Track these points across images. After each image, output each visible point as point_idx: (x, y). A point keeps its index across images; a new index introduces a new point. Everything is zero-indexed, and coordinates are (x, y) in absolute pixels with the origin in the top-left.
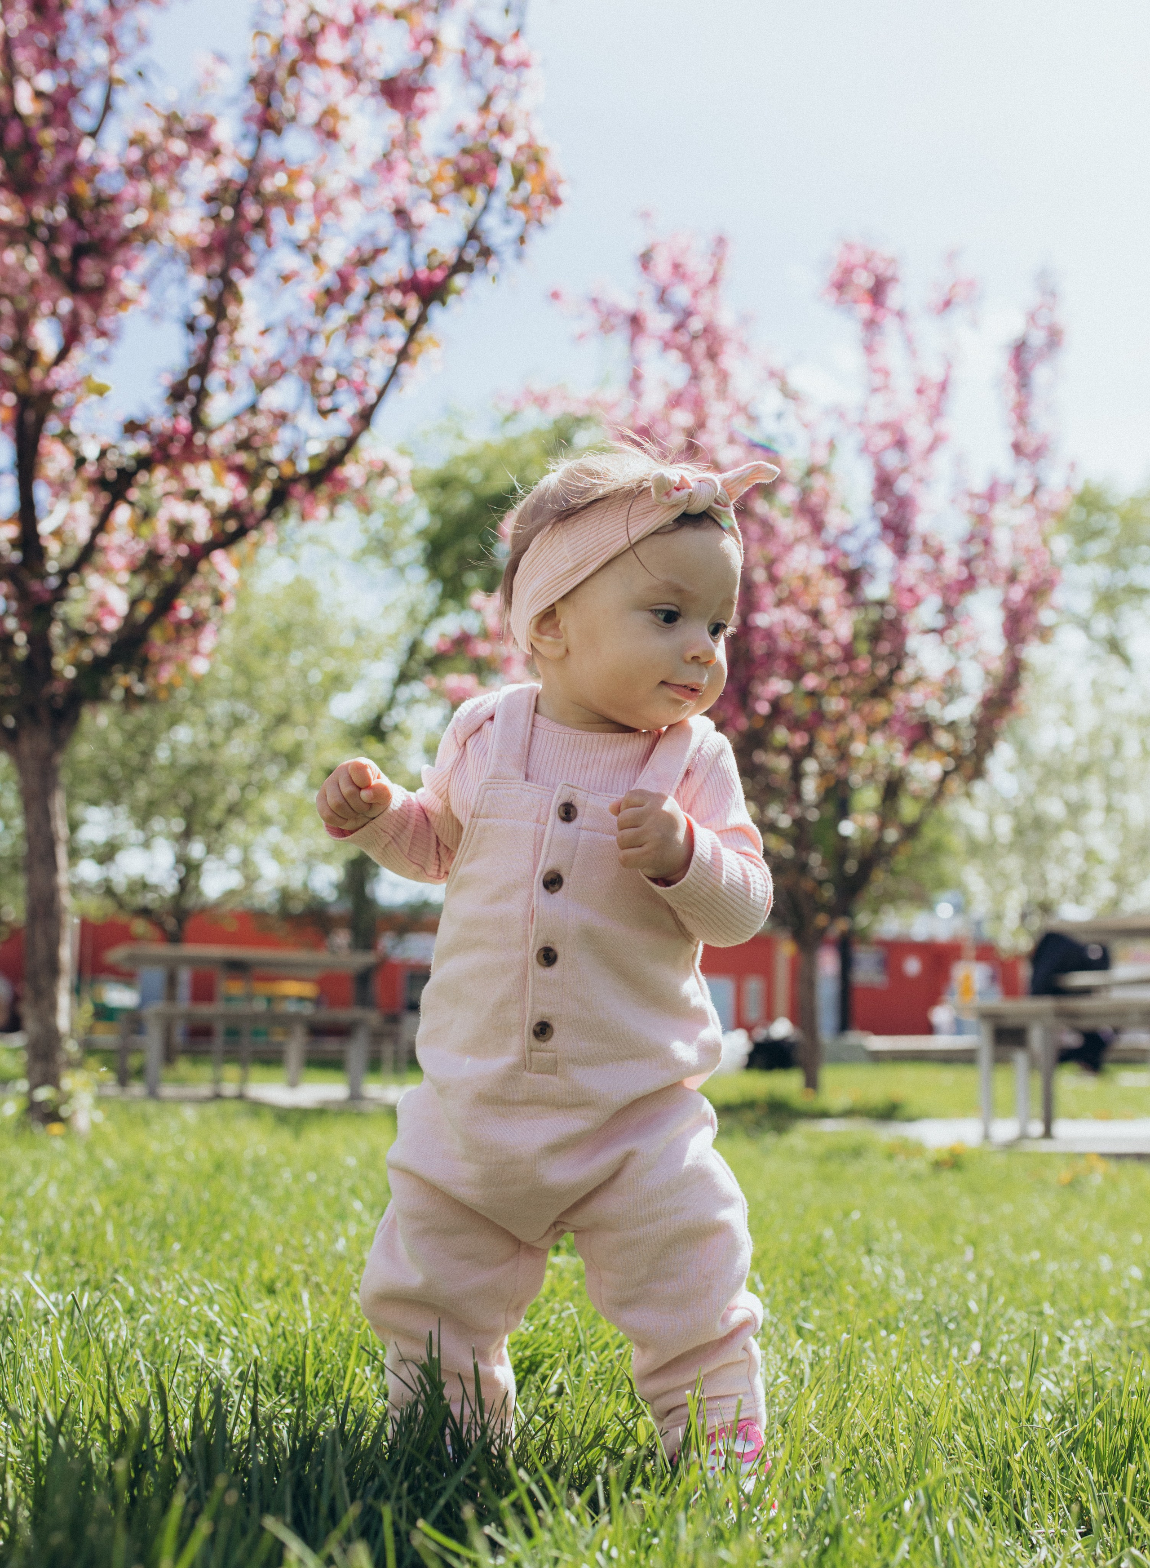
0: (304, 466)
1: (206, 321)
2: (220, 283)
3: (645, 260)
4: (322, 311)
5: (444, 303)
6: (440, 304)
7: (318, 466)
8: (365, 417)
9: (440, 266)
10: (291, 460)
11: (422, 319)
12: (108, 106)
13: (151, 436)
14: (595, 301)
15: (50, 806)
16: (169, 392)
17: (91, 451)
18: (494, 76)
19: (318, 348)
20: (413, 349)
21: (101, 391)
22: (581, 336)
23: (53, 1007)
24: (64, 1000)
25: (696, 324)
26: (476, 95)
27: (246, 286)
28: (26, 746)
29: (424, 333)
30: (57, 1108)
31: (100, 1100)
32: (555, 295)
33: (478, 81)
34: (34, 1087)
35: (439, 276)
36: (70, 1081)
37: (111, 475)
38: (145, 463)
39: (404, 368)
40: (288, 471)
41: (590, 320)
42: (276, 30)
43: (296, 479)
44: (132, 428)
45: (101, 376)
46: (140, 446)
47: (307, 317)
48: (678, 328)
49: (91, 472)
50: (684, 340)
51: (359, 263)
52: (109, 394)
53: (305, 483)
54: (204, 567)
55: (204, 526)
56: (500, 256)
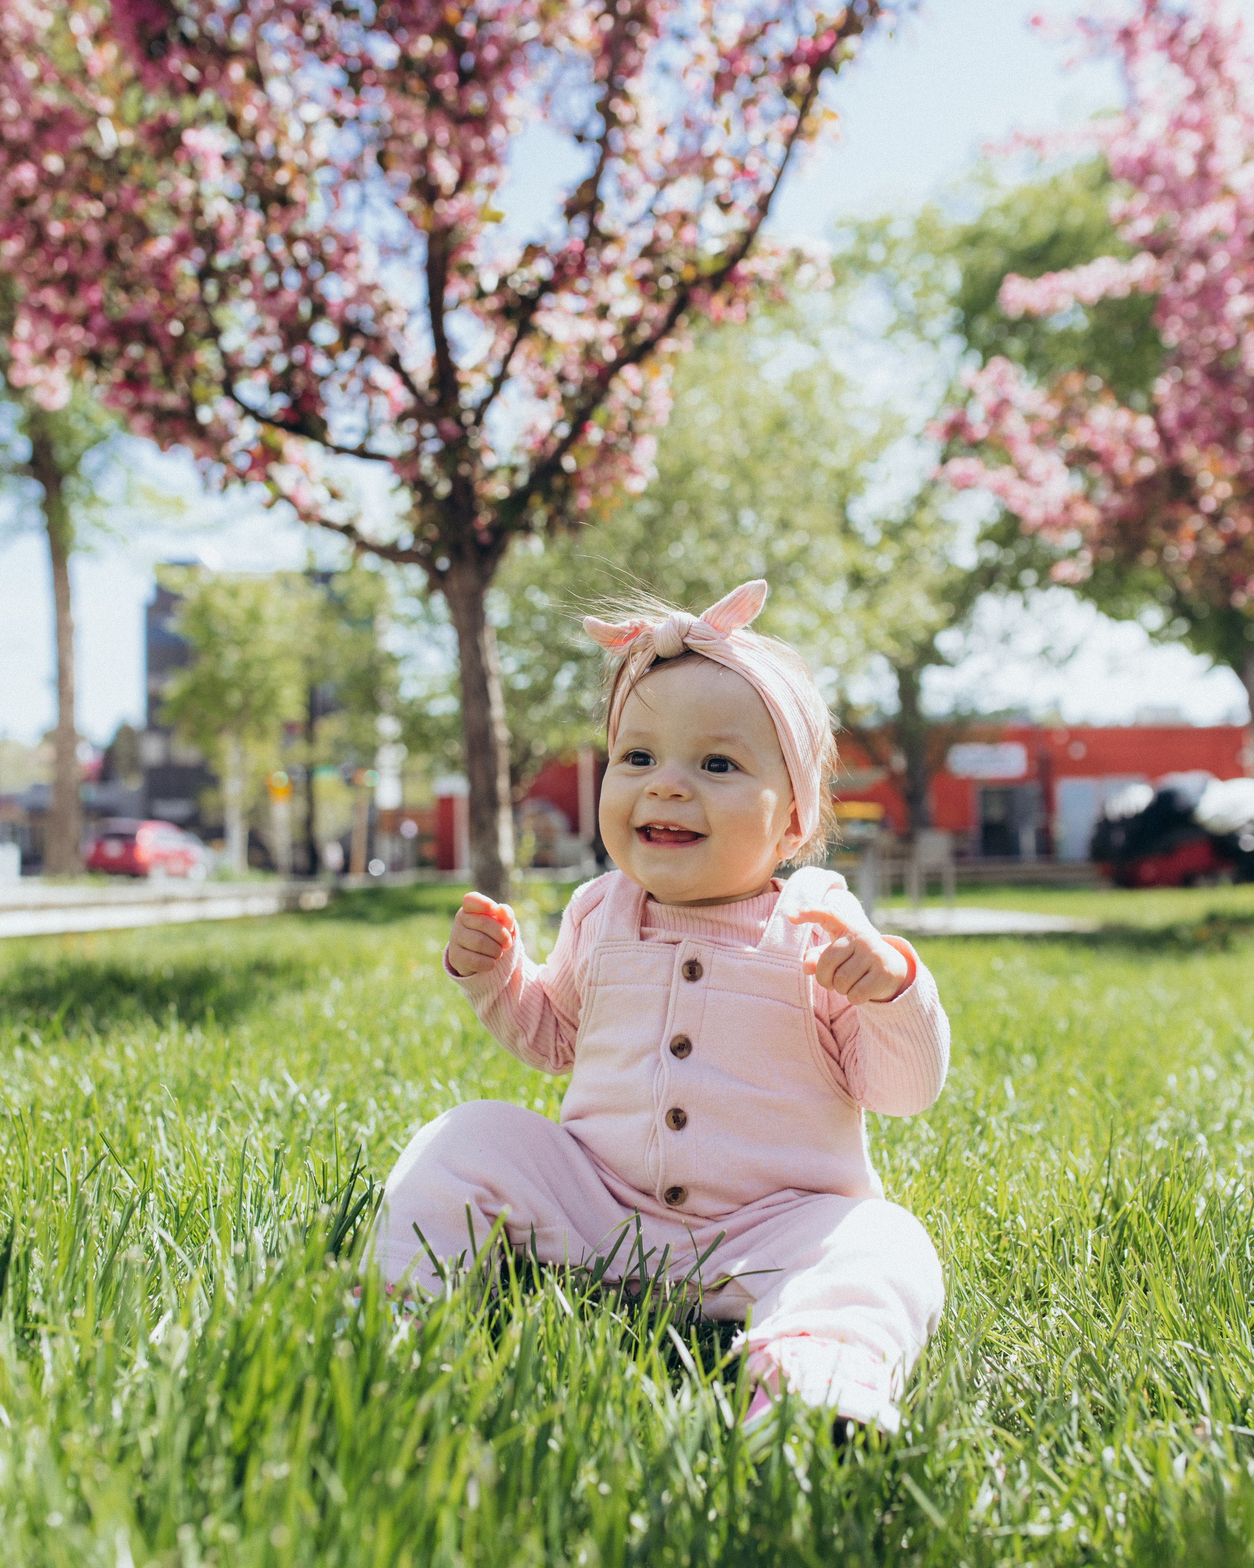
0: (707, 267)
1: (596, 127)
2: (606, 88)
4: (715, 99)
5: (836, 71)
6: (832, 72)
7: (721, 265)
8: (764, 206)
9: (830, 28)
10: (692, 262)
11: (813, 90)
13: (549, 256)
14: (1082, 21)
15: (479, 641)
16: (564, 209)
17: (489, 282)
19: (712, 144)
20: (807, 124)
21: (497, 218)
22: (1070, 63)
23: (494, 840)
24: (506, 832)
25: (1192, 31)
27: (632, 85)
28: (455, 584)
29: (818, 106)
32: (1036, 21)
35: (826, 42)
37: (514, 302)
38: (547, 287)
39: (801, 146)
40: (689, 274)
41: (1079, 43)
43: (698, 281)
44: (531, 252)
45: (496, 204)
46: (543, 269)
47: (702, 110)
48: (1173, 38)
49: (492, 303)
50: (1181, 50)
51: (747, 42)
52: (504, 220)
53: (707, 286)
54: (616, 385)
55: (612, 340)
56: (895, 9)
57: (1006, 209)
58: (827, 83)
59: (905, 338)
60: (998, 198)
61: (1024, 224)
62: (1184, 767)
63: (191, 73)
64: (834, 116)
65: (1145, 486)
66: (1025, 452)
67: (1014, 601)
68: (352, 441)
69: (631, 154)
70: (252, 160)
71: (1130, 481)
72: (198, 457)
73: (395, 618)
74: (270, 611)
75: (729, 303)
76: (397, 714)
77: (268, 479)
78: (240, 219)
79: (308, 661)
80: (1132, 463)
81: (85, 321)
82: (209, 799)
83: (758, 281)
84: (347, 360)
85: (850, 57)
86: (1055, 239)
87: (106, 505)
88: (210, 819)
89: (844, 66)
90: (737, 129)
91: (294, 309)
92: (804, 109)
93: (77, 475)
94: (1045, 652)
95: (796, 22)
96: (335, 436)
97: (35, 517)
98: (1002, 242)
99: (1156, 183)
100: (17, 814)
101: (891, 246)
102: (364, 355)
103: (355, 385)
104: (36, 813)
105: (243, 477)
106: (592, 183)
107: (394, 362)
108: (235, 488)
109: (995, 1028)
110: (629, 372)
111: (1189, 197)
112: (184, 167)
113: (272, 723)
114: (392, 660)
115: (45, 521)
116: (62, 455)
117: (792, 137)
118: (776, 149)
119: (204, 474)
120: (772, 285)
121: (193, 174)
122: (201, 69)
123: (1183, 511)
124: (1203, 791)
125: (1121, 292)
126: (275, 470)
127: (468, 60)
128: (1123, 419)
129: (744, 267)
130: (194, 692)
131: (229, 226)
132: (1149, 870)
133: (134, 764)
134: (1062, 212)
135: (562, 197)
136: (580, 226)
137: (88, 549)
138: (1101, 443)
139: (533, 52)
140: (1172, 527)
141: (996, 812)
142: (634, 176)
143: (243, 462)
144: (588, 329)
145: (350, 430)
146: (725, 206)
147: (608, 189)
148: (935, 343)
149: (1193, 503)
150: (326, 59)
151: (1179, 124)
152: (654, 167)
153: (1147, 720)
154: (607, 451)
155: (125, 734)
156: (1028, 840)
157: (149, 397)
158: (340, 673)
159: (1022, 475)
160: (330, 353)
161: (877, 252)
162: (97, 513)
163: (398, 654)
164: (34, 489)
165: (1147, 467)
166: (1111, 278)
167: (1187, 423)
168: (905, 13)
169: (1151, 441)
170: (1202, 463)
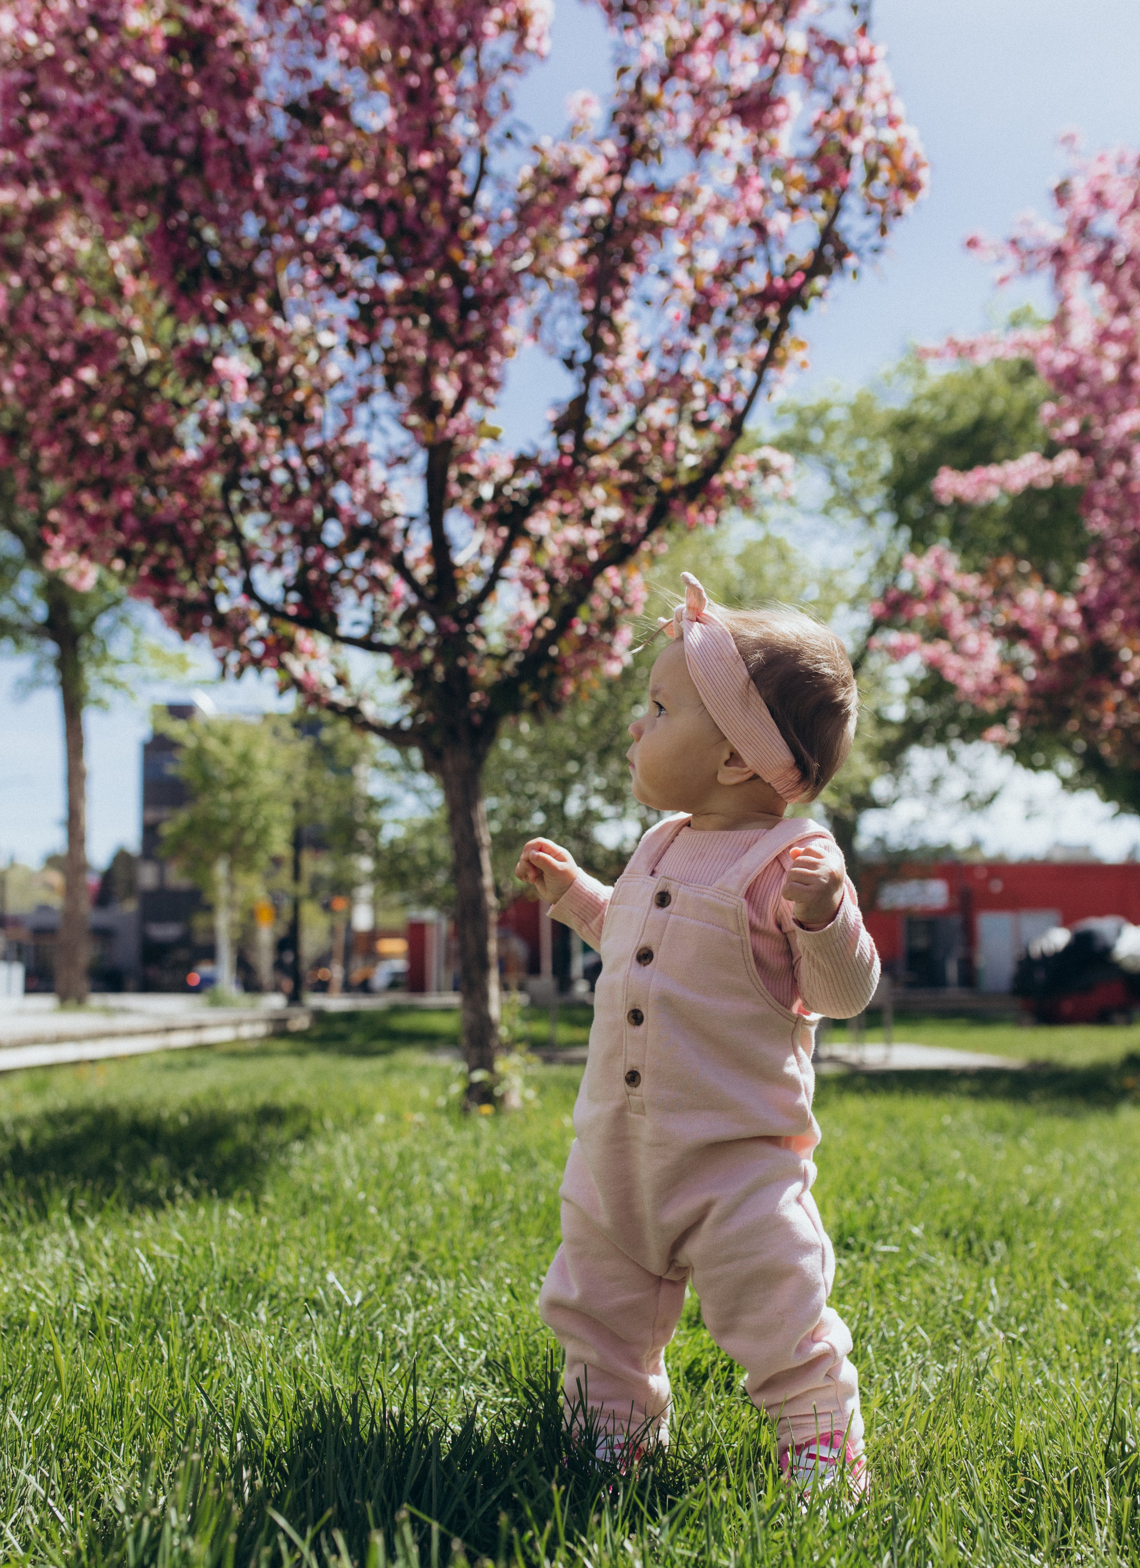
0: (683, 478)
1: (584, 354)
2: (592, 318)
3: (1062, 193)
4: (692, 329)
5: (805, 307)
7: (695, 476)
8: (736, 426)
9: (800, 269)
10: (671, 474)
11: (784, 325)
12: (482, 172)
13: (539, 468)
14: (1014, 243)
15: (472, 817)
16: (554, 426)
17: (487, 491)
18: (838, 77)
19: (690, 367)
20: (779, 353)
21: (494, 434)
22: (1003, 280)
23: (485, 998)
24: (494, 991)
25: (1120, 254)
26: (821, 100)
27: (619, 316)
29: (787, 339)
30: (491, 1088)
31: (529, 1081)
32: (972, 243)
33: (823, 89)
34: (472, 1069)
35: (796, 281)
36: (502, 1065)
37: (508, 509)
38: (537, 496)
39: (771, 373)
40: (668, 485)
41: (1011, 262)
42: (636, 64)
43: (675, 492)
44: (522, 463)
45: (492, 418)
46: (531, 479)
47: (681, 336)
48: (1102, 260)
49: (489, 510)
50: (1108, 271)
51: (722, 276)
52: (501, 436)
53: (682, 497)
54: (600, 585)
55: (597, 545)
56: (858, 252)
57: (934, 397)
58: (796, 316)
59: (842, 515)
60: (926, 387)
61: (951, 412)
62: (1101, 912)
63: (221, 306)
64: (802, 345)
65: (1070, 661)
66: (960, 627)
67: (939, 754)
68: (359, 632)
69: (614, 376)
70: (271, 381)
71: (1054, 656)
72: (216, 645)
73: (376, 765)
74: (261, 756)
75: (702, 510)
76: (377, 855)
77: (281, 666)
78: (262, 435)
79: (297, 805)
80: (1058, 640)
81: (118, 524)
82: (200, 922)
83: (727, 488)
84: (355, 559)
85: (820, 295)
86: (979, 424)
87: (117, 662)
88: (200, 939)
89: (812, 302)
90: (712, 352)
91: (309, 516)
92: (775, 340)
93: (92, 636)
94: (967, 797)
95: (768, 260)
96: (344, 629)
97: (50, 674)
98: (930, 427)
99: (1083, 390)
100: (23, 934)
101: (830, 430)
102: (369, 556)
103: (362, 583)
104: (41, 932)
105: (257, 663)
106: (580, 403)
107: (399, 564)
108: (250, 673)
109: (967, 1212)
110: (611, 572)
111: (1113, 403)
112: (213, 391)
113: (262, 859)
114: (373, 804)
115: (59, 678)
116: (77, 617)
117: (762, 366)
118: (748, 376)
119: (223, 660)
120: (740, 492)
121: (220, 395)
122: (229, 302)
123: (1106, 686)
124: (1119, 933)
125: (1046, 483)
126: (287, 658)
127: (469, 292)
128: (1050, 599)
129: (717, 480)
130: (191, 827)
131: (253, 441)
132: (1067, 1007)
133: (131, 887)
134: (986, 401)
135: (552, 415)
136: (568, 442)
137: (99, 702)
138: (1029, 622)
139: (527, 280)
140: (1095, 699)
141: (921, 942)
142: (616, 393)
143: (258, 649)
144: (573, 533)
145: (357, 623)
146: (700, 426)
147: (594, 410)
148: (870, 519)
149: (1115, 678)
150: (342, 295)
151: (1105, 336)
152: (637, 390)
153: (1059, 856)
154: (587, 641)
155: (122, 858)
156: (952, 970)
157: (174, 592)
158: (325, 817)
159: (957, 649)
160: (338, 552)
161: (816, 435)
162: (107, 670)
163: (380, 798)
164: (51, 648)
165: (1071, 644)
166: (1036, 472)
167: (1108, 605)
168: (868, 256)
169: (1075, 621)
170: (1122, 641)
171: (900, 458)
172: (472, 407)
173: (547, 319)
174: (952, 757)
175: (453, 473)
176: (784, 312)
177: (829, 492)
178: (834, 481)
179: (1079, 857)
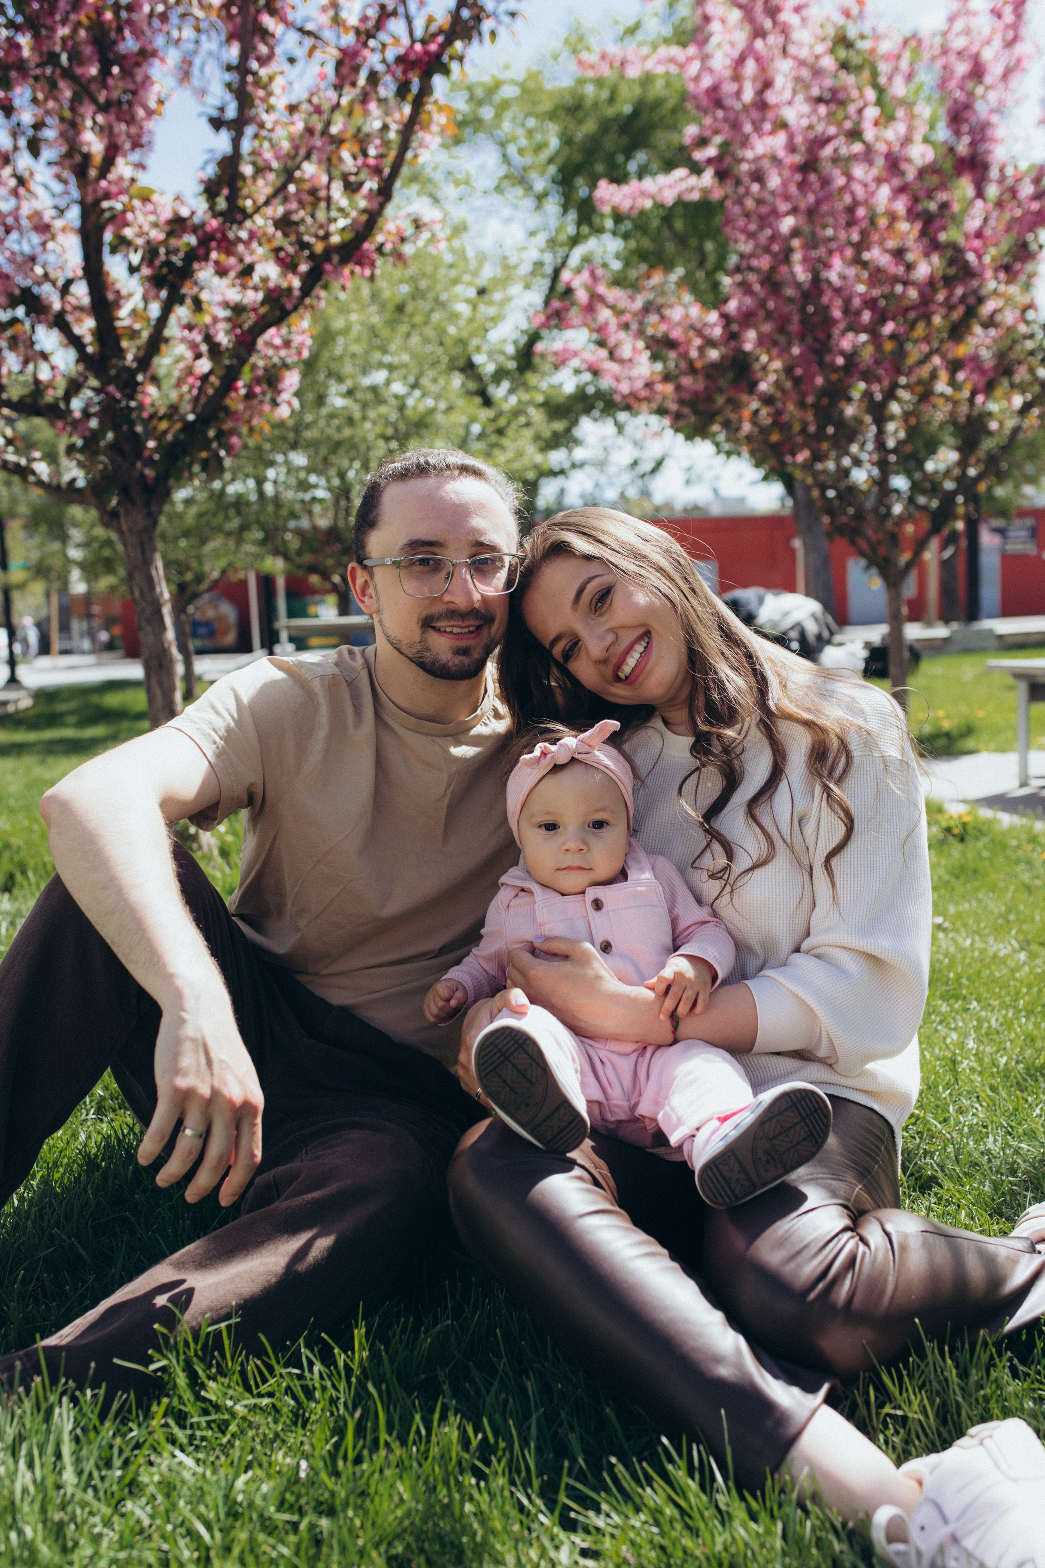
0: (336, 240)
1: (231, 111)
4: (338, 87)
5: (446, 71)
6: (443, 72)
7: (349, 236)
9: (441, 31)
10: (324, 236)
11: (425, 90)
13: (194, 229)
16: (205, 187)
19: (337, 126)
20: (424, 117)
21: (143, 196)
27: (264, 73)
29: (428, 103)
35: (434, 46)
38: (193, 257)
40: (321, 247)
43: (329, 251)
44: (176, 225)
45: (145, 180)
46: (187, 240)
47: (328, 93)
51: (364, 33)
52: (153, 198)
53: (335, 260)
54: (262, 345)
55: (256, 307)
56: (494, 15)
65: (712, 371)
66: (615, 336)
67: (607, 428)
69: (263, 132)
71: (699, 364)
80: (701, 349)
85: (459, 58)
89: (452, 66)
90: (358, 109)
92: (418, 104)
95: (408, 19)
99: (721, 114)
101: (500, 108)
106: (230, 163)
110: (271, 332)
111: (747, 126)
118: (394, 136)
123: (744, 395)
125: (695, 196)
128: (696, 310)
135: (202, 176)
136: (220, 202)
138: (676, 334)
140: (735, 405)
142: (266, 150)
144: (231, 291)
146: (351, 188)
147: (246, 170)
152: (285, 146)
161: (487, 113)
165: (714, 354)
166: (683, 186)
167: (747, 318)
168: (506, 19)
169: (717, 332)
170: (758, 351)
171: (567, 140)
172: (123, 168)
173: (197, 61)
174: (620, 428)
175: (108, 236)
176: (426, 78)
177: (503, 170)
178: (506, 159)
179: (735, 511)
